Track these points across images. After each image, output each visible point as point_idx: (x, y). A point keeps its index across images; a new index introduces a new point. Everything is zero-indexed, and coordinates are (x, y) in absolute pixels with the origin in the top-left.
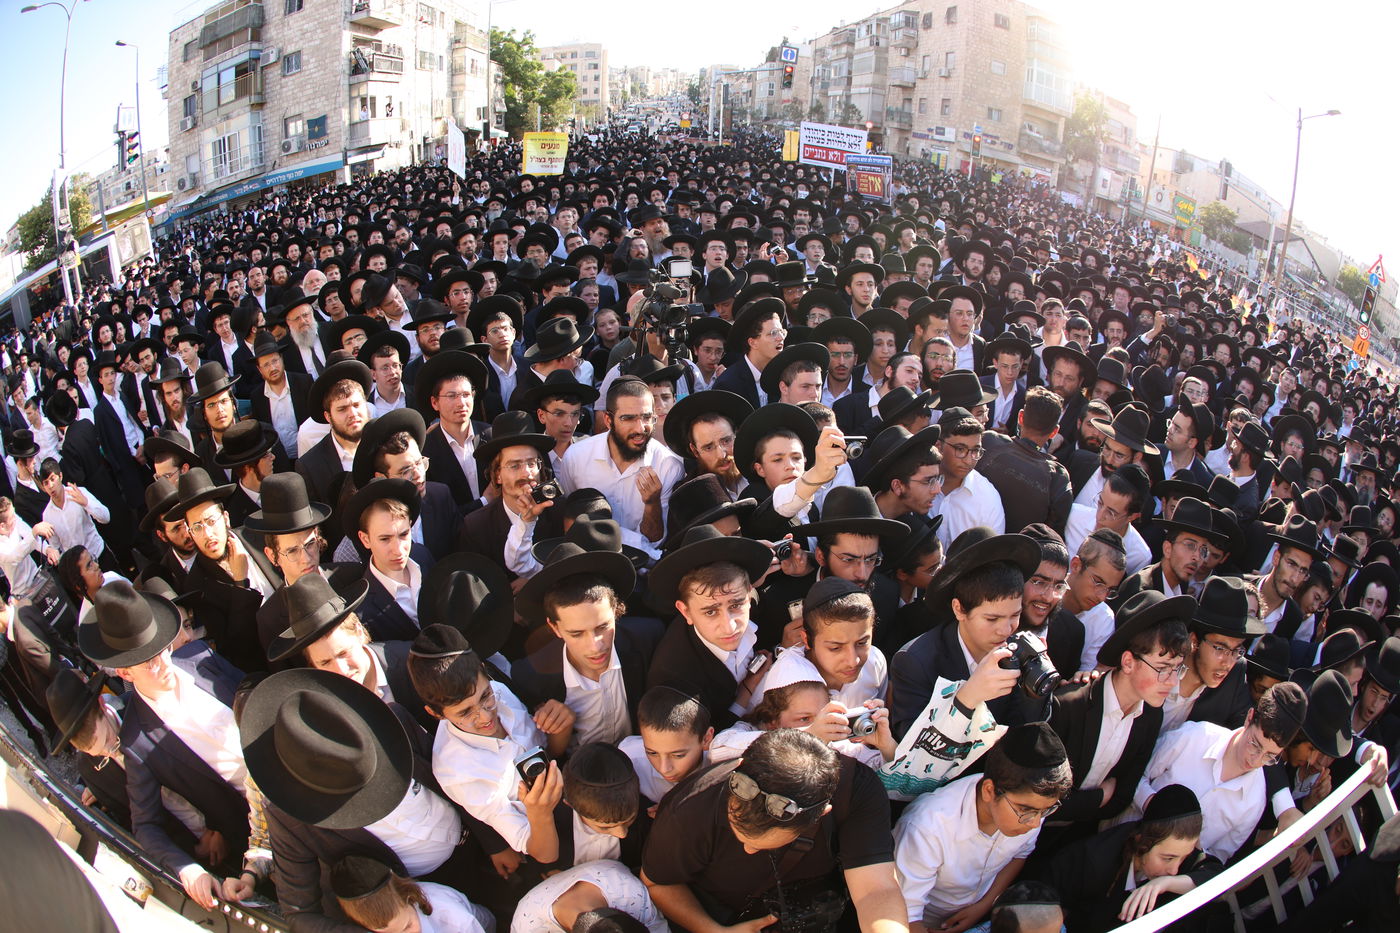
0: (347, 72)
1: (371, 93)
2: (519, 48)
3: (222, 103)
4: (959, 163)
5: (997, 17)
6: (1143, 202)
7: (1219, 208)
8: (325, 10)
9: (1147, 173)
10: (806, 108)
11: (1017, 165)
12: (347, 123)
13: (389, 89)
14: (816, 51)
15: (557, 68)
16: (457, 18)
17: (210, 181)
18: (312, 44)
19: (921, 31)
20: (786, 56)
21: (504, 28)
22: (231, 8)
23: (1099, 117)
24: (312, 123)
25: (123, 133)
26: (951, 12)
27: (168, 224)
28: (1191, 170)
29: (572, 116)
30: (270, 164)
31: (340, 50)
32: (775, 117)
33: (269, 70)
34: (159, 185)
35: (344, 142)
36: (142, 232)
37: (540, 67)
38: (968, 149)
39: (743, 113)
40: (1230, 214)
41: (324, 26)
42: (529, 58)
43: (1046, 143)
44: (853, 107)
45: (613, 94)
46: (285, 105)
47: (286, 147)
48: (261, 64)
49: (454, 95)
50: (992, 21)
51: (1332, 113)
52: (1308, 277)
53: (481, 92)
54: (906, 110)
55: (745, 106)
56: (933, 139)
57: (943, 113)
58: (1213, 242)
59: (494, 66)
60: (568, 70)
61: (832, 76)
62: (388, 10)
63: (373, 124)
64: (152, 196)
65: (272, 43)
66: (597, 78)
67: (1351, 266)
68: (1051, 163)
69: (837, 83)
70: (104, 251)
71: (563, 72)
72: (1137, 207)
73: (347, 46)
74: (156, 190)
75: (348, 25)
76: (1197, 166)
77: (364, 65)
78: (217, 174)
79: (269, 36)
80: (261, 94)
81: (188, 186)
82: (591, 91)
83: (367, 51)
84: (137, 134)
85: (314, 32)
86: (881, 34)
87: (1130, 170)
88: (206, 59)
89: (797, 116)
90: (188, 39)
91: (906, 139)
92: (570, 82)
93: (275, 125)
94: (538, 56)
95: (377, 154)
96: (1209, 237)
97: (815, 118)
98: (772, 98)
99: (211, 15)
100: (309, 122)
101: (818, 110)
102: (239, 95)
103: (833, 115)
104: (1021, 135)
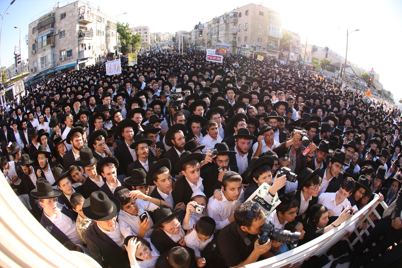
0: (78, 37)
1: (84, 43)
2: (125, 28)
3: (43, 46)
4: (250, 55)
5: (260, 12)
6: (303, 61)
7: (325, 60)
8: (72, 18)
9: (304, 52)
10: (206, 42)
11: (267, 54)
12: (78, 52)
13: (89, 41)
14: (208, 25)
15: (135, 34)
16: (108, 20)
17: (40, 69)
18: (68, 28)
19: (238, 17)
20: (200, 27)
21: (121, 23)
22: (46, 17)
23: (290, 38)
24: (68, 52)
25: (16, 55)
26: (247, 12)
27: (28, 82)
28: (317, 50)
29: (140, 48)
30: (56, 64)
31: (75, 30)
32: (197, 45)
33: (56, 36)
34: (25, 70)
35: (77, 57)
36: (22, 84)
37: (131, 34)
38: (252, 50)
39: (188, 44)
40: (329, 62)
41: (71, 23)
42: (127, 31)
43: (275, 47)
44: (220, 41)
45: (151, 40)
46: (61, 47)
47: (61, 59)
48: (54, 34)
49: (107, 42)
50: (259, 13)
51: (357, 30)
52: (352, 77)
53: (114, 42)
54: (235, 41)
55: (188, 42)
56: (242, 48)
57: (245, 41)
58: (324, 70)
59: (118, 34)
60: (138, 34)
61: (213, 32)
62: (89, 18)
63: (85, 52)
64: (24, 74)
65: (57, 28)
67: (365, 72)
68: (276, 53)
69: (215, 34)
70: (11, 90)
71: (137, 35)
72: (301, 62)
73: (78, 29)
74: (24, 72)
75: (78, 22)
76: (318, 49)
77: (82, 35)
78: (42, 67)
79: (56, 26)
80: (54, 43)
81: (34, 71)
82: (145, 40)
83: (83, 30)
84: (20, 55)
85: (68, 25)
86: (227, 19)
87: (299, 52)
88: (39, 33)
89: (204, 44)
90: (34, 27)
91: (235, 49)
92: (139, 38)
93: (58, 52)
94: (130, 31)
95: (86, 61)
96: (323, 69)
97: (209, 45)
98: (196, 39)
99: (40, 19)
100: (67, 52)
101: (209, 42)
102: (48, 44)
103: (214, 43)
104: (268, 45)
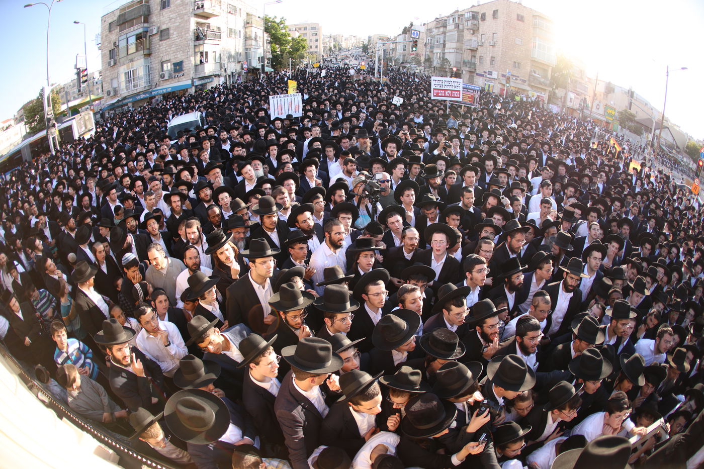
0: (193, 39)
1: (205, 50)
2: (278, 26)
3: (129, 53)
4: (499, 90)
5: (518, 16)
6: (590, 109)
7: (627, 113)
8: (181, 8)
9: (592, 95)
10: (422, 59)
11: (528, 91)
12: (193, 65)
13: (214, 48)
14: (427, 30)
15: (297, 36)
16: (248, 11)
17: (124, 93)
18: (175, 25)
19: (480, 21)
20: (414, 35)
21: (271, 16)
22: (133, 5)
23: (568, 66)
24: (175, 65)
25: (79, 69)
26: (495, 13)
27: (102, 112)
28: (614, 92)
30: (154, 84)
31: (189, 28)
32: (406, 62)
33: (153, 37)
34: (96, 92)
35: (192, 75)
36: (89, 118)
37: (289, 35)
38: (504, 82)
39: (391, 59)
40: (633, 115)
41: (181, 16)
42: (283, 31)
43: (542, 80)
44: (447, 59)
46: (162, 55)
48: (149, 34)
49: (247, 50)
50: (516, 17)
51: (683, 69)
52: (671, 147)
53: (260, 48)
54: (473, 62)
55: (391, 56)
56: (486, 77)
57: (491, 64)
58: (624, 130)
59: (266, 35)
60: (303, 37)
61: (436, 43)
62: (214, 8)
63: (206, 64)
64: (93, 97)
65: (154, 24)
66: (317, 41)
67: (692, 141)
68: (545, 90)
69: (438, 47)
70: (70, 127)
71: (301, 38)
72: (587, 112)
73: (193, 26)
75: (193, 15)
76: (616, 91)
77: (202, 36)
78: (127, 88)
79: (152, 20)
80: (149, 49)
81: (112, 94)
82: (314, 47)
83: (203, 29)
84: (86, 70)
85: (176, 18)
86: (460, 22)
87: (583, 92)
88: (120, 31)
89: (418, 63)
90: (111, 21)
91: (473, 76)
92: (304, 43)
93: (157, 65)
94: (287, 30)
95: (208, 80)
96: (622, 127)
97: (427, 64)
98: (405, 53)
99: (123, 9)
101: (428, 60)
102: (137, 50)
103: (436, 63)
104: (530, 75)
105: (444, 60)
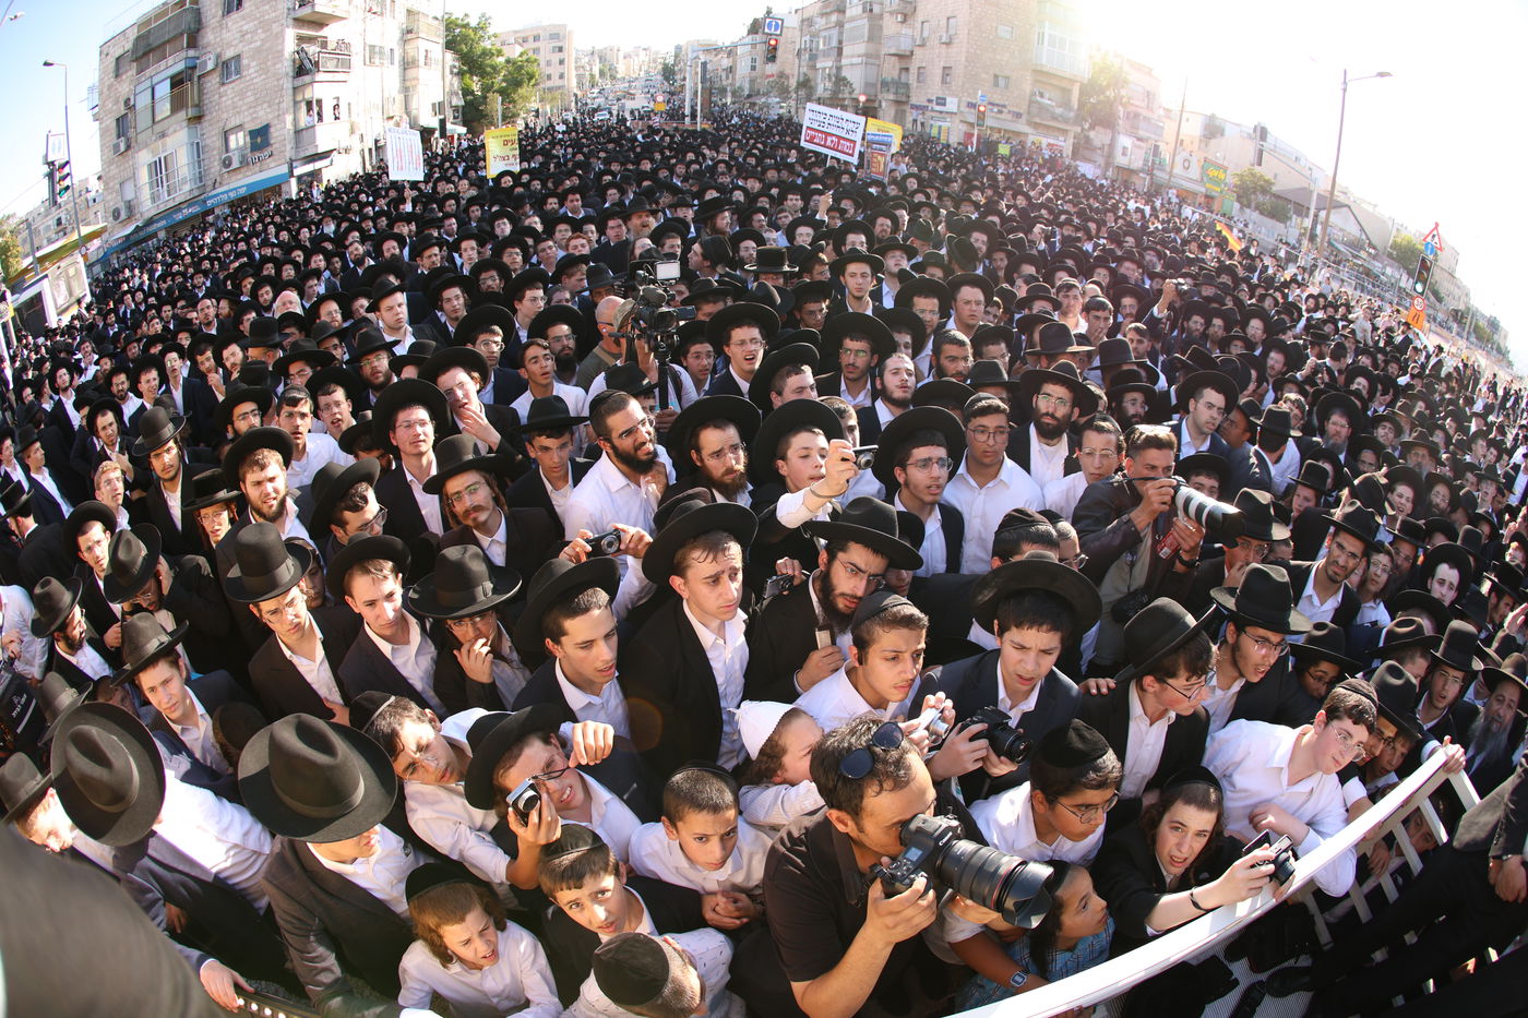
0: (291, 74)
1: (317, 96)
2: (475, 32)
3: (158, 118)
4: (961, 135)
6: (1168, 169)
7: (1253, 175)
8: (267, 7)
9: (1171, 139)
10: (793, 83)
11: (1026, 134)
12: (292, 130)
13: (336, 89)
14: (803, 21)
15: (518, 54)
16: (409, 6)
17: (147, 208)
18: (252, 46)
20: (770, 28)
21: (457, 14)
22: (165, 13)
23: (1118, 82)
24: (253, 134)
25: (53, 163)
27: (104, 261)
28: (1222, 135)
29: (534, 105)
30: (210, 183)
31: (282, 51)
32: (758, 93)
33: (207, 78)
34: (92, 216)
35: (289, 153)
36: (78, 272)
37: (500, 53)
38: (972, 119)
39: (723, 91)
40: (1266, 181)
41: (265, 25)
42: (487, 44)
43: (1059, 111)
44: (845, 79)
45: (580, 77)
46: (225, 116)
47: (227, 163)
48: (198, 73)
49: (406, 91)
51: (1381, 75)
52: (1356, 245)
53: (436, 84)
54: (903, 80)
55: (724, 83)
56: (933, 111)
57: (944, 81)
58: (1248, 211)
59: (449, 56)
60: (531, 54)
61: (821, 46)
62: (335, 3)
63: (320, 129)
64: (85, 230)
65: (209, 49)
66: (561, 62)
67: (1404, 233)
68: (1064, 132)
69: (826, 54)
70: (38, 298)
71: (525, 58)
72: (1161, 175)
73: (290, 46)
74: (88, 224)
75: (290, 22)
76: (1227, 132)
77: (308, 66)
78: (153, 200)
79: (205, 41)
80: (198, 106)
81: (123, 216)
82: (555, 77)
83: (312, 49)
84: (67, 163)
85: (254, 32)
87: (1152, 136)
88: (138, 73)
89: (784, 92)
90: (119, 52)
91: (904, 112)
92: (533, 68)
93: (215, 139)
94: (497, 42)
95: (325, 162)
96: (1243, 206)
97: (802, 93)
98: (754, 74)
99: (145, 23)
100: (251, 132)
101: (806, 84)
102: (175, 109)
103: (822, 87)
104: (1031, 102)
105: (840, 81)
